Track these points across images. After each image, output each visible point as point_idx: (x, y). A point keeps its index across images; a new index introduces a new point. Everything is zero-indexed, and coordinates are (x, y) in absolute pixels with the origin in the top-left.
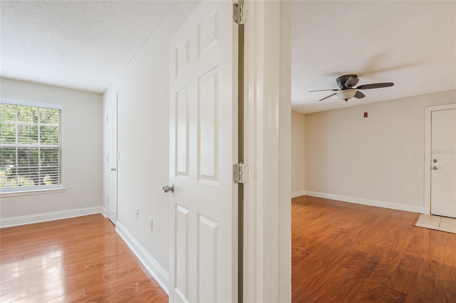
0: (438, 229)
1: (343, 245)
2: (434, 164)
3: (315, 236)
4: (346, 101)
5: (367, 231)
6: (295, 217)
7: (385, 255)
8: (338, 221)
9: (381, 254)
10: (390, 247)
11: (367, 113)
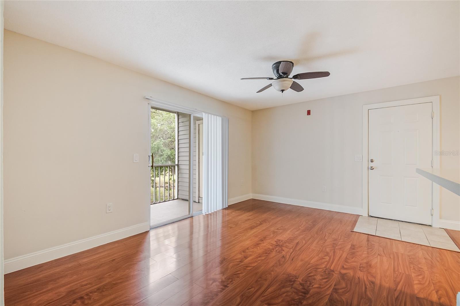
0: (375, 235)
1: (273, 266)
2: (371, 164)
3: (245, 254)
4: (282, 92)
5: (304, 242)
6: (231, 227)
7: (318, 277)
8: (277, 231)
9: (313, 276)
10: (326, 263)
11: (310, 110)
